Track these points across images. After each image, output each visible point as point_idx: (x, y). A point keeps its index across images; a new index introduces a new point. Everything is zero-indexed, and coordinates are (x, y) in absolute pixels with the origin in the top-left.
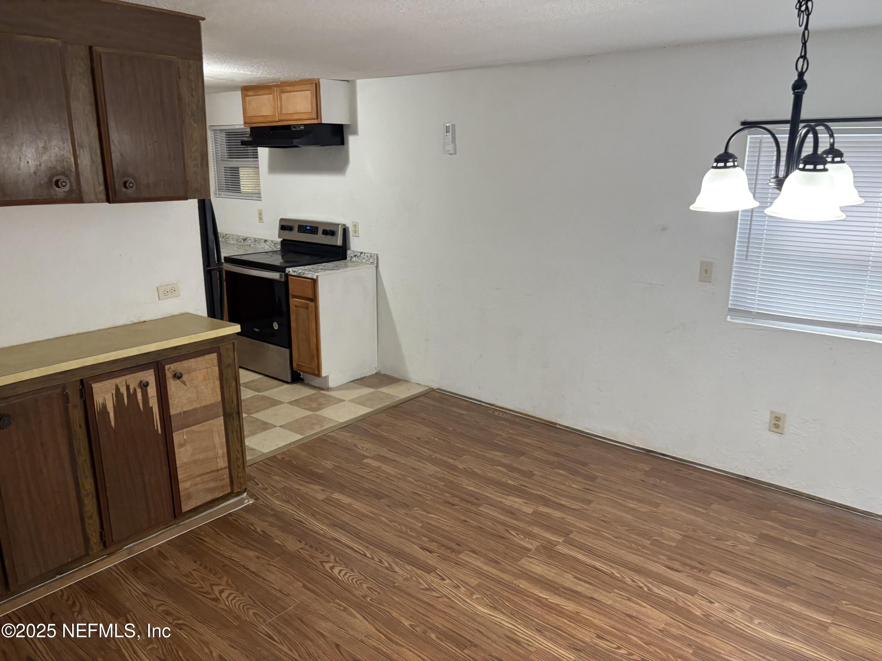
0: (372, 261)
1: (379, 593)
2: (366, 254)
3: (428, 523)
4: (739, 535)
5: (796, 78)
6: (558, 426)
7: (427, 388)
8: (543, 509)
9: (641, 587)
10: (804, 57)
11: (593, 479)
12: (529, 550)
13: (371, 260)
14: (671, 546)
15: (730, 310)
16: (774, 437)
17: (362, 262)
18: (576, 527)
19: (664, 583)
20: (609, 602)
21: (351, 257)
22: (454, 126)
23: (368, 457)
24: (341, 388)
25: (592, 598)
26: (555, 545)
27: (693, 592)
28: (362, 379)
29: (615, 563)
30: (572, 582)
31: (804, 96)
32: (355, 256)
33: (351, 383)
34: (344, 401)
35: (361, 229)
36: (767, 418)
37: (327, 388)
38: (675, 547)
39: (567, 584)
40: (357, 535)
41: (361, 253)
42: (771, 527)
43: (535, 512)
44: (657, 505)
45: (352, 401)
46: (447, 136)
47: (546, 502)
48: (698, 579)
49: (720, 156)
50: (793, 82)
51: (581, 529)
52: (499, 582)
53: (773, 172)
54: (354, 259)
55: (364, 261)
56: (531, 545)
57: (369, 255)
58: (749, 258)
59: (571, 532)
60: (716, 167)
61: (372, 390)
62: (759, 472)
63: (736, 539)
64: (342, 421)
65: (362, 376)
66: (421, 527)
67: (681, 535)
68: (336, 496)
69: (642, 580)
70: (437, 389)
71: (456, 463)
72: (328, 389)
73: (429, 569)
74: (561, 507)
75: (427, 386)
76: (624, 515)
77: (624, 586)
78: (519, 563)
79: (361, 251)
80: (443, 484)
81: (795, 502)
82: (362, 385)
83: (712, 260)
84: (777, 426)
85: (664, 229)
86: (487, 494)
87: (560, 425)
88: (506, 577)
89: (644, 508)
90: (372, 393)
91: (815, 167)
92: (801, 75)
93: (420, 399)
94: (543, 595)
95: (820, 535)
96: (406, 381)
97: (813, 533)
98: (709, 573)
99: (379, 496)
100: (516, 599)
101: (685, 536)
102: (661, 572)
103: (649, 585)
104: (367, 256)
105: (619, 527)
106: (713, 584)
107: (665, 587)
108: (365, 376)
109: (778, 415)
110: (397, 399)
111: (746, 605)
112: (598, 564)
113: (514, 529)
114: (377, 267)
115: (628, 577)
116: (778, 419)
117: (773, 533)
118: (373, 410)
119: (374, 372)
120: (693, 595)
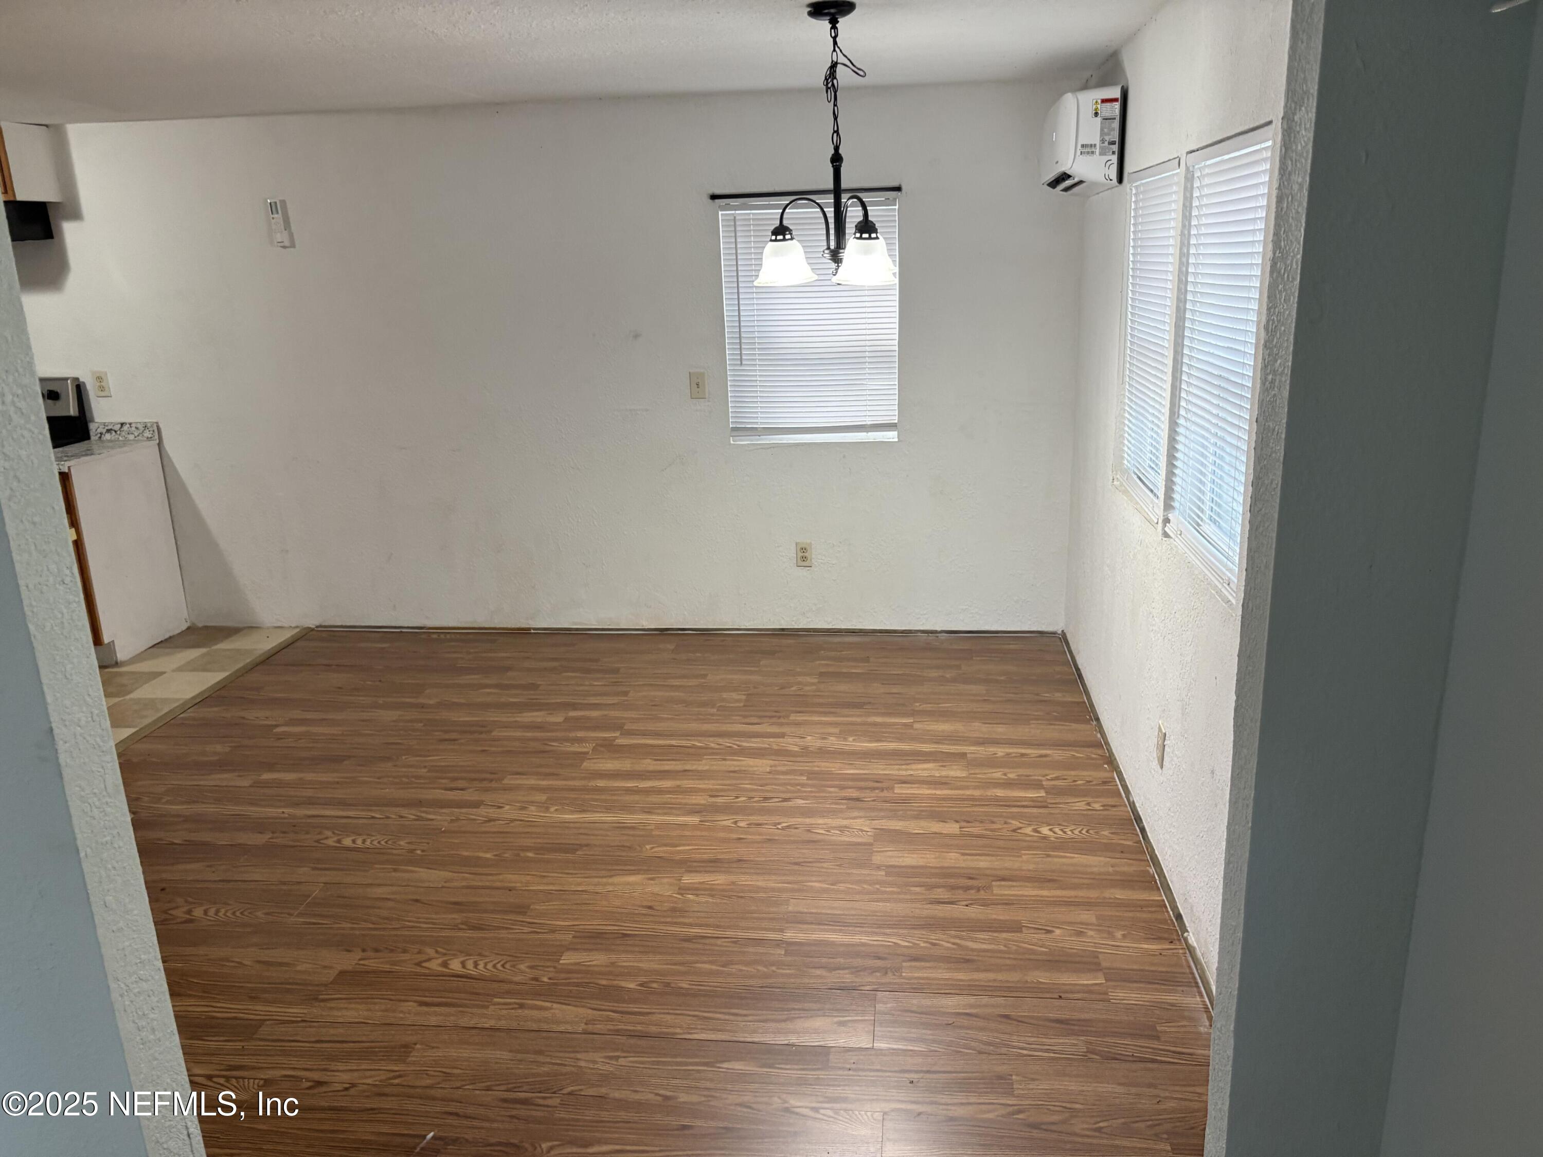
0: (150, 436)
1: (428, 843)
2: (133, 425)
3: (432, 766)
4: (800, 679)
5: (833, 152)
6: (532, 631)
7: (298, 630)
8: (573, 714)
9: (730, 747)
10: (837, 132)
11: (616, 671)
12: (587, 753)
13: (147, 434)
14: (740, 707)
15: (734, 429)
16: (803, 572)
17: (126, 439)
18: (626, 718)
19: (751, 737)
20: (706, 768)
21: (101, 434)
22: (283, 202)
23: (277, 726)
24: (138, 658)
25: (686, 771)
26: (614, 740)
27: (783, 735)
28: (166, 640)
29: (692, 736)
30: (654, 765)
31: (842, 169)
32: (109, 431)
33: (151, 650)
34: (164, 673)
35: (112, 382)
36: (792, 552)
37: (113, 663)
38: (744, 706)
39: (651, 768)
40: (342, 803)
41: (122, 424)
42: (827, 665)
43: (567, 719)
44: (704, 676)
45: (180, 669)
46: (273, 218)
47: (574, 706)
48: (781, 724)
49: (776, 229)
50: (830, 156)
51: (633, 718)
52: (572, 790)
53: (825, 243)
54: (108, 436)
55: (131, 437)
56: (587, 748)
57: (141, 427)
58: (744, 363)
59: (624, 724)
60: (776, 240)
61: (203, 650)
62: (794, 619)
63: (799, 683)
64: (189, 695)
65: (167, 636)
66: (428, 772)
67: (744, 695)
68: (266, 776)
69: (728, 741)
70: (317, 627)
71: (421, 700)
72: (117, 664)
73: (477, 805)
74: (596, 706)
75: (297, 627)
76: (672, 694)
77: (711, 751)
78: (582, 767)
79: (123, 420)
80: (422, 724)
81: (837, 639)
82: (177, 647)
83: (702, 371)
84: (804, 559)
85: (636, 336)
86: (492, 719)
87: (534, 629)
88: (577, 783)
89: (693, 682)
90: (203, 655)
91: (870, 236)
92: (837, 148)
93: (298, 644)
94: (630, 784)
95: (871, 659)
96: (252, 627)
97: (866, 660)
98: (788, 717)
99: (337, 760)
100: (603, 797)
101: (748, 695)
102: (741, 729)
103: (738, 743)
104: (137, 428)
105: (675, 706)
106: (798, 724)
107: (753, 740)
108: (171, 634)
109: (803, 546)
110: (261, 652)
111: (836, 730)
112: (674, 742)
113: (554, 741)
114: (160, 445)
115: (712, 743)
116: (804, 550)
117: (831, 669)
118: (226, 674)
119: (184, 627)
120: (784, 738)
